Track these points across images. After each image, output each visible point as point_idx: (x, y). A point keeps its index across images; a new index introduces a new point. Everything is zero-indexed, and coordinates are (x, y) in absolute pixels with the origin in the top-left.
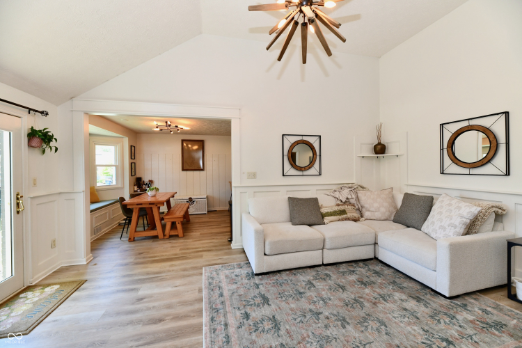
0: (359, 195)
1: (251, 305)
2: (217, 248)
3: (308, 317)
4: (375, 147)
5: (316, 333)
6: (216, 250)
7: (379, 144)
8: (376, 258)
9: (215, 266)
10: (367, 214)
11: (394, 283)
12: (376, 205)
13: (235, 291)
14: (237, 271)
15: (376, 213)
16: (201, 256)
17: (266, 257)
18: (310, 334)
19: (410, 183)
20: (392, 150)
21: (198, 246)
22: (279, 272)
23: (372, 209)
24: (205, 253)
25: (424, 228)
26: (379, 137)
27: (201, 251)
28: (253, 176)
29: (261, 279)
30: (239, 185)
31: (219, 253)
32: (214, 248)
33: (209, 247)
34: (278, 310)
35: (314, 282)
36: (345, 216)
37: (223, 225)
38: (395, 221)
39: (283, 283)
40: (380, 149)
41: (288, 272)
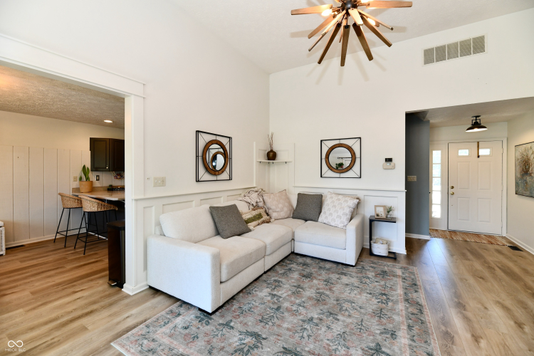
0: (265, 198)
1: (248, 351)
2: (102, 304)
3: (308, 328)
4: (268, 154)
5: (330, 338)
6: (104, 307)
7: (272, 151)
8: (293, 253)
9: (134, 331)
10: (274, 215)
11: (320, 268)
12: (280, 206)
13: (209, 347)
14: (179, 321)
15: (282, 213)
16: (84, 329)
17: (223, 285)
18: (328, 342)
19: (296, 185)
20: (281, 157)
21: (53, 316)
22: (233, 298)
23: (277, 210)
24: (84, 321)
25: (320, 219)
26: (271, 145)
27: (72, 321)
28: (161, 182)
29: (222, 316)
30: (142, 197)
31: (115, 309)
32: (95, 307)
33: (82, 308)
34: (279, 338)
35: (275, 293)
36: (262, 219)
37: (69, 267)
38: (293, 218)
39: (251, 308)
40: (272, 156)
41: (241, 294)
